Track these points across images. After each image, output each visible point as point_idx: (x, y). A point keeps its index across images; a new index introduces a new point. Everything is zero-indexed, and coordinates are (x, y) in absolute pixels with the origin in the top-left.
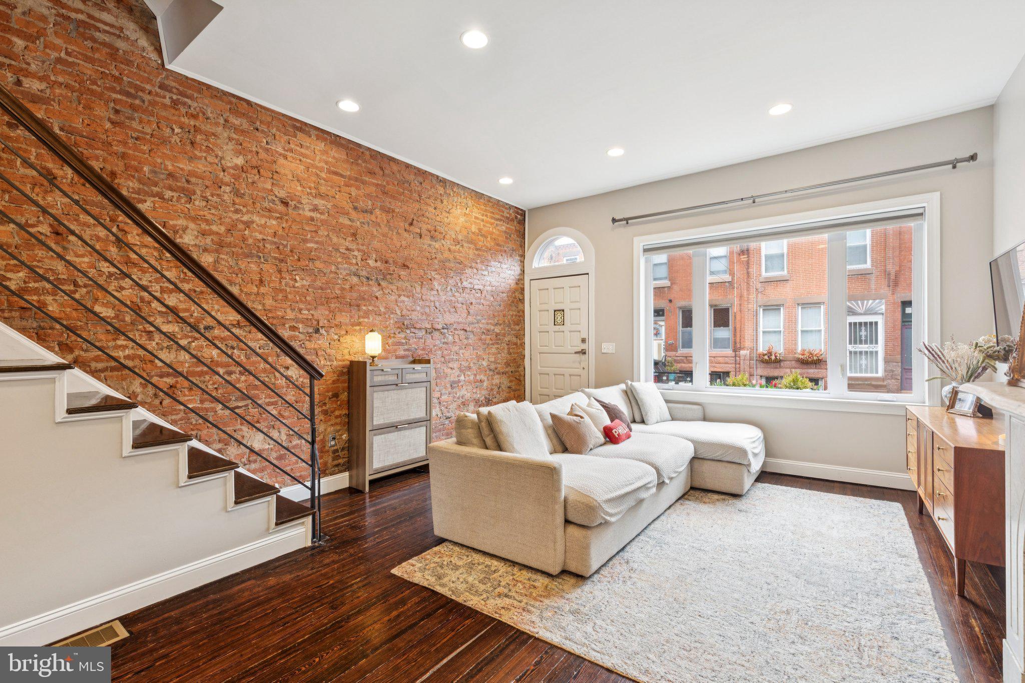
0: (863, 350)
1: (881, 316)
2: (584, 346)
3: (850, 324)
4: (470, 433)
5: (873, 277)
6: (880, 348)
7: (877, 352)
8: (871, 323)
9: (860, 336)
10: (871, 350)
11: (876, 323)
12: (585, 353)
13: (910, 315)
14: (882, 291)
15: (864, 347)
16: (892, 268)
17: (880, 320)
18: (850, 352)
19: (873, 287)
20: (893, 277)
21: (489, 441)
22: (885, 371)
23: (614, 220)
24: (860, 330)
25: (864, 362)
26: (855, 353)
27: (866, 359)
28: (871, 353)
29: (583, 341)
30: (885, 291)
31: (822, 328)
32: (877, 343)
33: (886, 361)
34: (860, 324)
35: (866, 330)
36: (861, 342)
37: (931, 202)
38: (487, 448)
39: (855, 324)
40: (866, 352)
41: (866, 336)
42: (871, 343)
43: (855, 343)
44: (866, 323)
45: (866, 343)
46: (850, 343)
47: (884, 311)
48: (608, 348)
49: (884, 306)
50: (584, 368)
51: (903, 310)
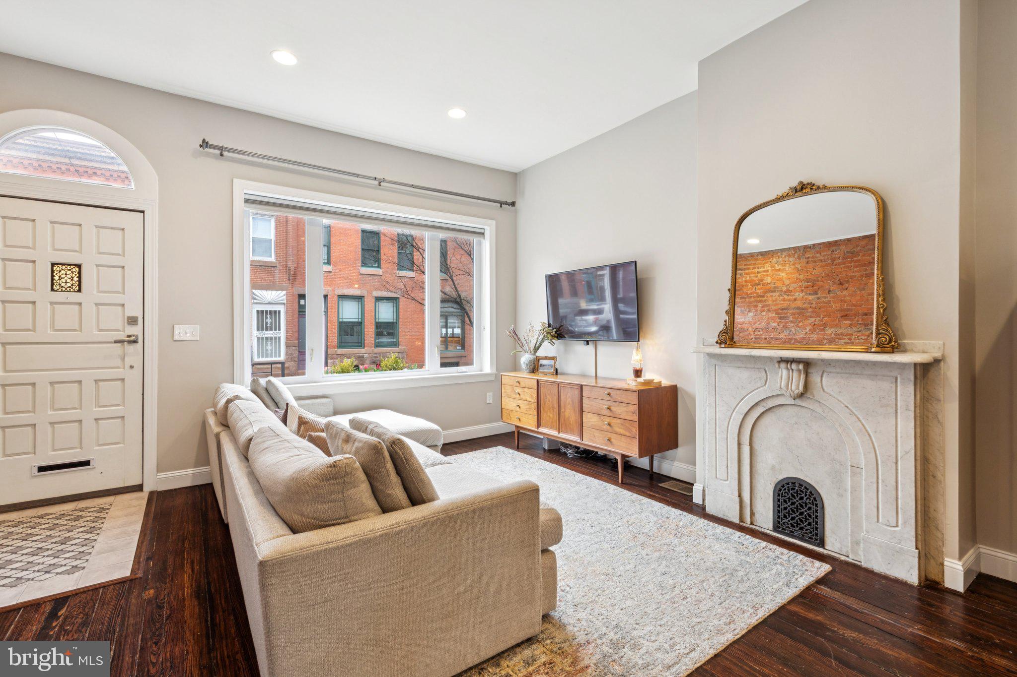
0: (269, 336)
1: (283, 306)
2: (136, 330)
3: (258, 311)
5: (277, 270)
6: (282, 334)
7: (280, 338)
8: (275, 312)
9: (267, 324)
10: (275, 336)
11: (279, 312)
12: (135, 342)
13: (304, 306)
14: (284, 284)
15: (269, 334)
16: (292, 265)
17: (282, 309)
18: (258, 338)
19: (277, 279)
20: (292, 273)
22: (287, 354)
23: (205, 144)
24: (266, 318)
25: (269, 347)
26: (262, 338)
27: (271, 344)
28: (275, 338)
29: (132, 321)
30: (286, 284)
32: (279, 330)
33: (288, 346)
34: (267, 312)
35: (271, 318)
36: (267, 330)
37: (489, 227)
39: (262, 311)
40: (271, 338)
41: (271, 324)
42: (275, 330)
43: (262, 330)
44: (271, 312)
45: (271, 330)
46: (258, 330)
47: (285, 301)
48: (183, 332)
49: (284, 297)
50: (132, 367)
51: (299, 302)
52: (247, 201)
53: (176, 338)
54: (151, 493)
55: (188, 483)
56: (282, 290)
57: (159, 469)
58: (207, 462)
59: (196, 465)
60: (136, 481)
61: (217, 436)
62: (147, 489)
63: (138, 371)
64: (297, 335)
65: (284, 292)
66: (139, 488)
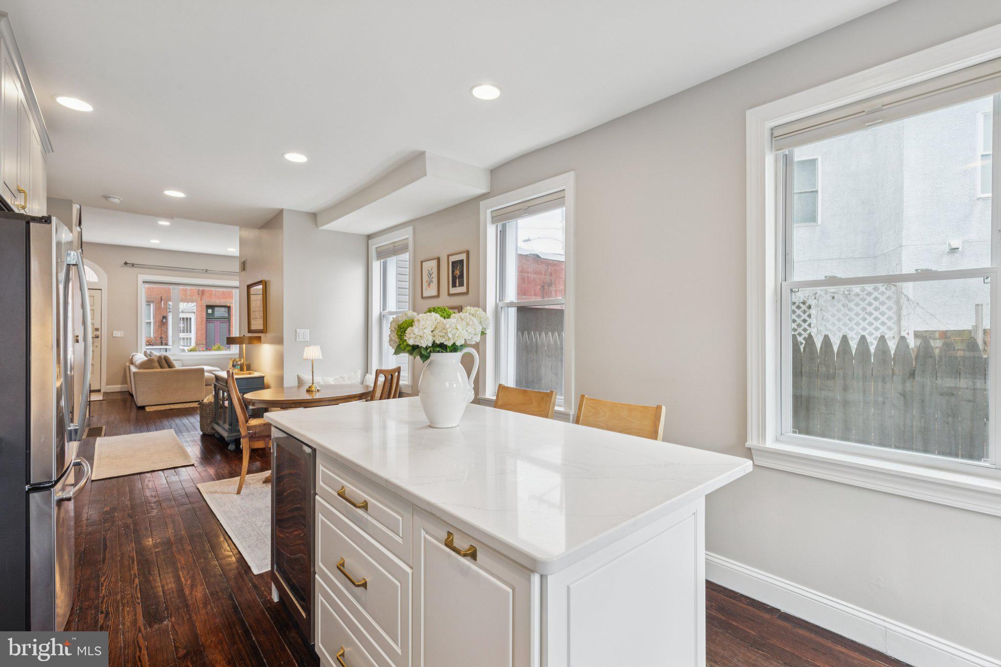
1: (193, 314)
2: (98, 333)
4: (157, 364)
6: (193, 335)
7: (190, 338)
8: (187, 319)
10: (187, 337)
11: (190, 319)
12: (98, 337)
13: (211, 314)
14: (194, 297)
17: (193, 317)
19: (188, 294)
21: (166, 365)
23: (126, 263)
28: (187, 338)
29: (97, 330)
31: (152, 320)
32: (190, 332)
35: (184, 323)
38: (162, 367)
41: (184, 328)
42: (187, 332)
45: (184, 332)
47: (195, 311)
48: (117, 334)
49: (195, 308)
50: (96, 346)
51: (207, 311)
52: (144, 282)
53: (114, 336)
54: (104, 393)
55: (118, 390)
56: (192, 302)
57: (107, 384)
58: (126, 383)
59: (122, 384)
60: (98, 388)
61: (129, 367)
62: (102, 391)
63: (99, 347)
64: (204, 336)
65: (195, 304)
66: (99, 391)
